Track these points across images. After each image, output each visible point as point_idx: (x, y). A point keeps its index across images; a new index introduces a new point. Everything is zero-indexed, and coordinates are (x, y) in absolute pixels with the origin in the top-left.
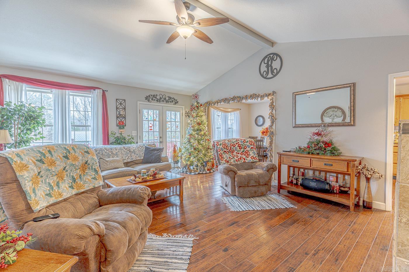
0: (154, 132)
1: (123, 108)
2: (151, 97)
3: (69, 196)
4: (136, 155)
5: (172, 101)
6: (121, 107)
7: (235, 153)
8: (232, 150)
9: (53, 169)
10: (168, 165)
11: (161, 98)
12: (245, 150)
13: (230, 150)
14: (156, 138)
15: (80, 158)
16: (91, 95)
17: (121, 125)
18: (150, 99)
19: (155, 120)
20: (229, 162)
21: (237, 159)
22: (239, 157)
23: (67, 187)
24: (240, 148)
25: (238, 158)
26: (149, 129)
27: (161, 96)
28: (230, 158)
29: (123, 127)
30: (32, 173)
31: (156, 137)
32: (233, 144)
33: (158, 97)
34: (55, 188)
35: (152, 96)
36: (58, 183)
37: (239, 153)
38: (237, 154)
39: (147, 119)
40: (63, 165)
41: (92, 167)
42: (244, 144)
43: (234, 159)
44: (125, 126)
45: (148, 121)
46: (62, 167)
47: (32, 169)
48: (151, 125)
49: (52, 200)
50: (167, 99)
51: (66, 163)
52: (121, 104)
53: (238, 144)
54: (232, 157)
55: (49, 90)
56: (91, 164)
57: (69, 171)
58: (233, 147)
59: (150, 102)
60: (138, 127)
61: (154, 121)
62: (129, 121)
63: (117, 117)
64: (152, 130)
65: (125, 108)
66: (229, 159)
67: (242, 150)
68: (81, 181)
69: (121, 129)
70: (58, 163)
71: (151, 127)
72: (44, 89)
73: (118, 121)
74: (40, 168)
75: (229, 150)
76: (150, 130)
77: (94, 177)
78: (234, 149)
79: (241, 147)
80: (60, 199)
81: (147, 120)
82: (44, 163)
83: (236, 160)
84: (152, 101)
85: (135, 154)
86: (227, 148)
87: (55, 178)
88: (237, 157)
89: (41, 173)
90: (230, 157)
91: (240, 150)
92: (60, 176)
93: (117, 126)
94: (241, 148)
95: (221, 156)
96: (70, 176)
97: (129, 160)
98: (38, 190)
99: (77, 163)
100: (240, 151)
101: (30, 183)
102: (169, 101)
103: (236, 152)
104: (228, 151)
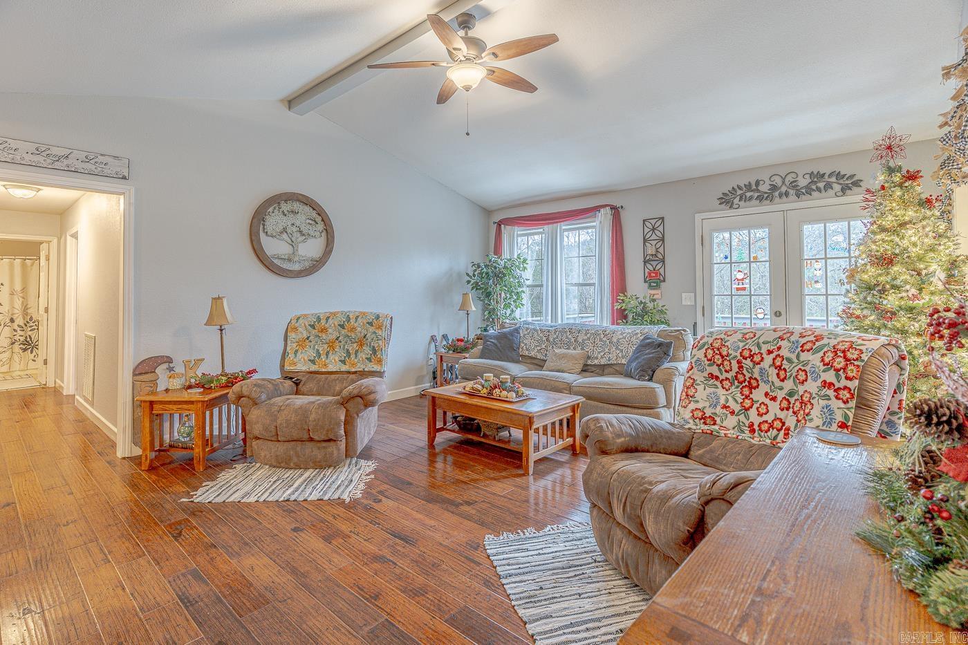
0: (750, 295)
1: (658, 238)
2: (739, 192)
3: (335, 370)
4: (618, 352)
5: (828, 186)
6: (654, 237)
7: (758, 395)
8: (748, 375)
9: (324, 336)
10: (642, 390)
11: (774, 188)
12: (801, 389)
13: (741, 378)
14: (761, 316)
15: (359, 329)
16: (594, 224)
17: (655, 279)
18: (736, 201)
19: (755, 258)
20: (718, 421)
21: (756, 420)
22: (769, 417)
23: (337, 360)
24: (778, 375)
25: (765, 418)
26: (735, 286)
27: (778, 181)
28: (725, 407)
29: (657, 283)
30: (300, 336)
31: (759, 311)
32: (755, 350)
33: (764, 188)
34: (324, 357)
35: (740, 188)
36: (328, 352)
37: (774, 399)
38: (767, 401)
39: (726, 258)
40: (336, 334)
41: (370, 343)
42: (798, 357)
43: (742, 417)
44: (664, 281)
45: (731, 263)
46: (334, 337)
47: (301, 332)
48: (740, 276)
49: (313, 368)
50: (803, 182)
51: (339, 333)
52: (655, 229)
53: (772, 356)
54: (737, 408)
55: (540, 228)
56: (369, 340)
57: (343, 342)
58: (751, 364)
59: (737, 206)
60: (698, 281)
61: (750, 262)
62: (672, 270)
63: (645, 262)
64: (744, 289)
65: (663, 236)
66: (719, 410)
67: (789, 385)
68: (356, 358)
69: (651, 289)
70: (330, 331)
71: (743, 279)
72: (535, 229)
73: (647, 270)
74: (310, 332)
75: (733, 374)
76: (738, 289)
77: (369, 356)
78: (756, 375)
79: (785, 370)
80: (323, 370)
81: (728, 260)
82: (314, 328)
83: (752, 425)
84: (742, 203)
85: (617, 348)
86: (726, 363)
87: (326, 346)
88: (760, 415)
89: (310, 338)
90: (731, 403)
91: (781, 384)
92: (331, 345)
93: (645, 282)
94: (782, 373)
95: (688, 388)
96: (344, 349)
97: (603, 362)
98: (302, 353)
99: (353, 336)
100: (781, 388)
101: (295, 345)
102: (814, 187)
103: (764, 388)
104: (729, 375)
